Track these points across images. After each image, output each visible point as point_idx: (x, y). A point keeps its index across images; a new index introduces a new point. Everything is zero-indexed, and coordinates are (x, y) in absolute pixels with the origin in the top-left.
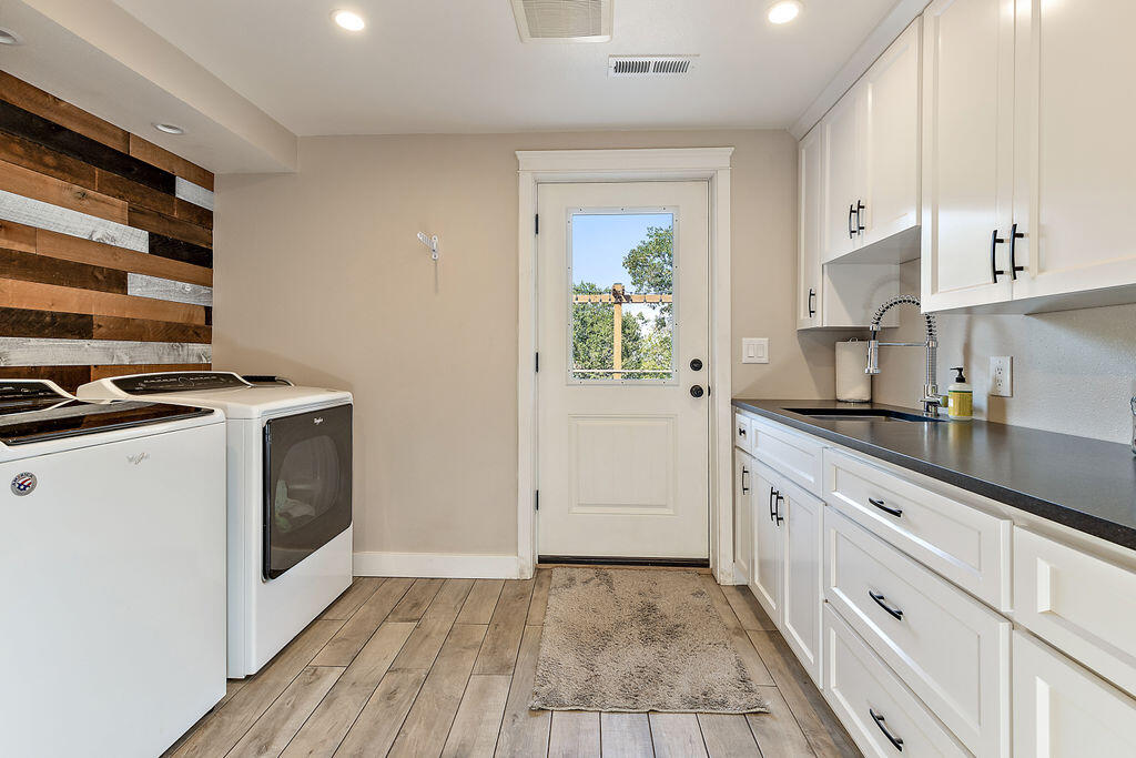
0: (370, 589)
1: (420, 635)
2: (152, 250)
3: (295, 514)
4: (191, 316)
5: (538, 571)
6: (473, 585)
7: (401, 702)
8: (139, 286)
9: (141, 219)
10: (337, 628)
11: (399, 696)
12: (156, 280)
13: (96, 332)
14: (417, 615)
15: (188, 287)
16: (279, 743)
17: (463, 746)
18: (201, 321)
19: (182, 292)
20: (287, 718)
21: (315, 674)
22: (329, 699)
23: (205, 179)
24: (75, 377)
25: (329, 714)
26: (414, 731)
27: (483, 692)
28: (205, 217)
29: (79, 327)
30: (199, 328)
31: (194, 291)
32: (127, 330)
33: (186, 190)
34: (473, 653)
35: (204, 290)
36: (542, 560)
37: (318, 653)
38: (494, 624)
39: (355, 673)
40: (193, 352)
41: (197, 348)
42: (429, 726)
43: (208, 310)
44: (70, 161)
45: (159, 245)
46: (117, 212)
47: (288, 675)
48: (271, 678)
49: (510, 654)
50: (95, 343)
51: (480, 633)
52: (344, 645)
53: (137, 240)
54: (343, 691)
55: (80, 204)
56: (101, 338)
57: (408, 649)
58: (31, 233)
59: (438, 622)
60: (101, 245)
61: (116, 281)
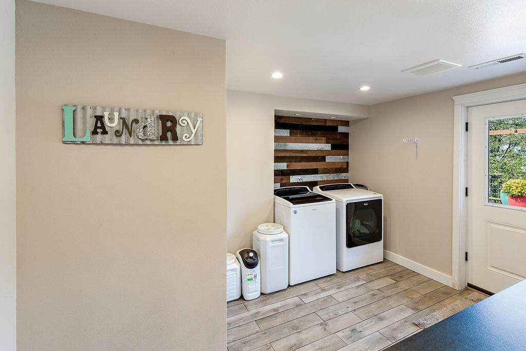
0: (389, 265)
1: (395, 285)
2: (332, 149)
3: (362, 231)
4: (342, 165)
5: (466, 289)
6: (429, 281)
7: (375, 298)
8: (329, 159)
9: (330, 141)
10: (372, 271)
11: (376, 297)
12: (333, 157)
13: (319, 172)
14: (399, 280)
15: (341, 157)
16: (342, 289)
17: (384, 317)
18: (345, 166)
19: (340, 158)
20: (346, 285)
21: (358, 279)
22: (358, 287)
23: (346, 123)
24: (313, 184)
25: (356, 290)
26: (373, 306)
27: (402, 310)
28: (346, 135)
29: (315, 172)
30: (345, 169)
31: (343, 158)
32: (326, 171)
33: (341, 129)
34: (407, 299)
35: (346, 157)
36: (469, 285)
37: (362, 275)
38: (425, 296)
39: (368, 285)
40: (343, 176)
41: (344, 174)
42: (379, 308)
43: (347, 163)
44: (314, 132)
45: (333, 147)
46: (323, 141)
47: (351, 276)
48: (347, 275)
49: (421, 307)
50: (319, 175)
51: (417, 296)
52: (370, 276)
53: (328, 147)
54: (362, 287)
55: (316, 141)
56: (320, 174)
57: (388, 287)
58: (306, 151)
59: (404, 285)
60: (320, 150)
61: (323, 159)
